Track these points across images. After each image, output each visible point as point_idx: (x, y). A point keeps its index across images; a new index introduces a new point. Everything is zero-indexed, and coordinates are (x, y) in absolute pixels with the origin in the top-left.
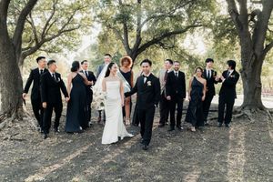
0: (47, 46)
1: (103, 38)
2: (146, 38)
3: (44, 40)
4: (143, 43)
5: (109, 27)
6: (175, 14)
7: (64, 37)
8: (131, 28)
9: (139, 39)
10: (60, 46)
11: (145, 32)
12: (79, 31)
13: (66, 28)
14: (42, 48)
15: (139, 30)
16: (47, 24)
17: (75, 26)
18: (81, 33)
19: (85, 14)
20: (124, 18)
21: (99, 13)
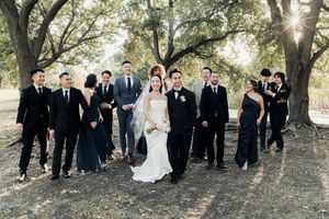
0: (65, 57)
1: (130, 47)
2: (179, 47)
3: (62, 51)
4: (176, 52)
5: (137, 34)
6: (212, 18)
7: (85, 47)
8: (162, 35)
9: (171, 48)
10: (80, 58)
11: (178, 40)
12: (101, 39)
13: (87, 36)
14: (59, 60)
15: (171, 38)
16: (65, 32)
17: (97, 33)
18: (104, 41)
19: (108, 20)
20: (154, 24)
21: (124, 17)
